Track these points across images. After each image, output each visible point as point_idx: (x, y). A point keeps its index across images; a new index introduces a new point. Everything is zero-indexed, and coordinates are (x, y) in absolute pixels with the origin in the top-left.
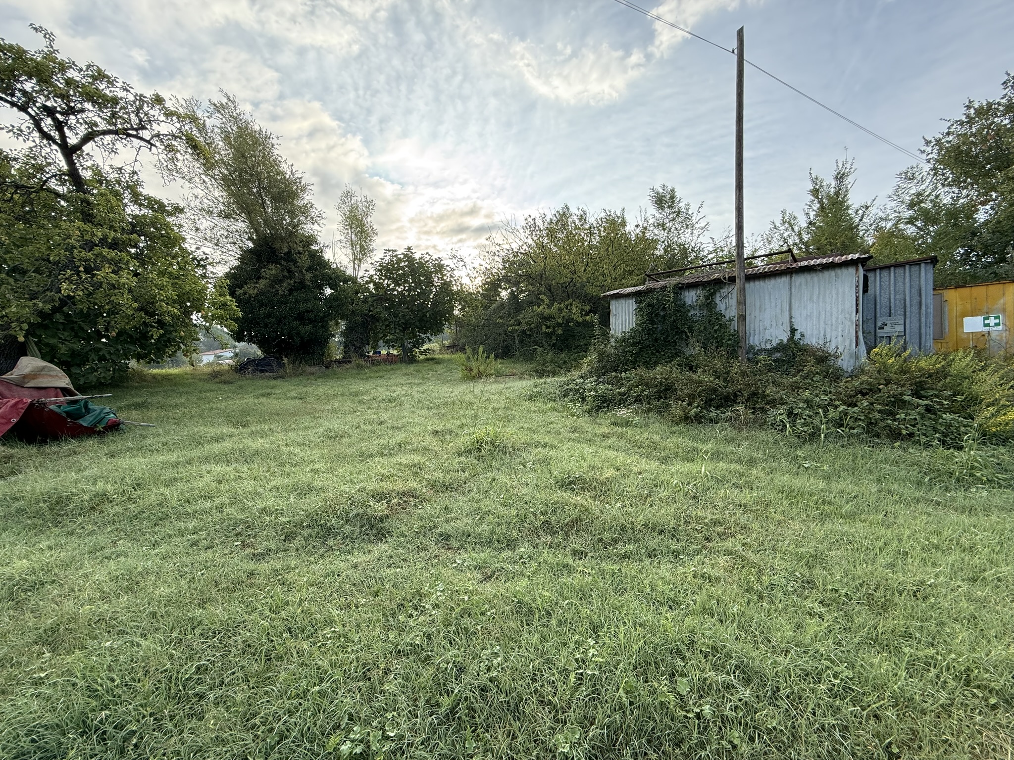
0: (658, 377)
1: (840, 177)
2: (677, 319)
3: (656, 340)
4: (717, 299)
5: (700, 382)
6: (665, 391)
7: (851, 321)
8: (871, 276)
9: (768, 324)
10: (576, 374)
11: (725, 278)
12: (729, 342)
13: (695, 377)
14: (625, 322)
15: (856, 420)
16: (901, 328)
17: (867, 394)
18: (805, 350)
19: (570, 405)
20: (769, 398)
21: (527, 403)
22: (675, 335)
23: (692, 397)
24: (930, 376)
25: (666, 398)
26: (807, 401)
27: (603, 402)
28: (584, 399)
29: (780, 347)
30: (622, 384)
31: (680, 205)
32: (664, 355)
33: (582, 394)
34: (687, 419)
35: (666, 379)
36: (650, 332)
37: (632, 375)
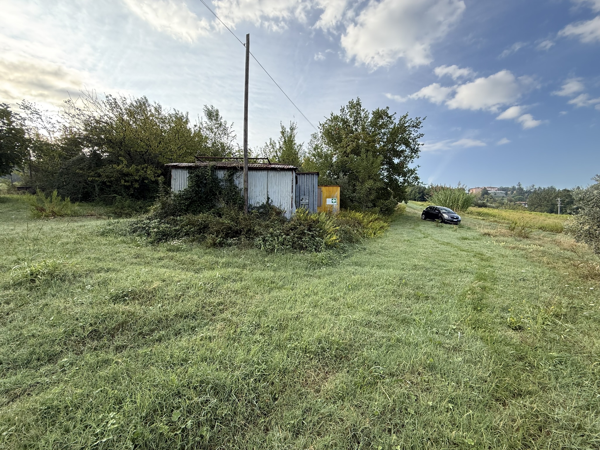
0: (200, 220)
1: (292, 129)
2: (213, 186)
3: (201, 197)
4: (235, 178)
5: (223, 223)
6: (203, 229)
7: (290, 196)
8: (298, 176)
9: (258, 194)
10: (144, 217)
11: (238, 167)
12: (240, 202)
13: (221, 220)
14: (182, 184)
15: (289, 242)
16: (307, 201)
17: (293, 230)
18: (272, 208)
19: (138, 238)
20: (256, 232)
21: (99, 238)
22: (212, 195)
23: (218, 232)
24: (314, 222)
25: (204, 233)
26: (271, 233)
27: (163, 236)
28: (149, 234)
29: (263, 206)
30: (177, 224)
31: (221, 120)
32: (205, 207)
33: (147, 231)
34: (214, 245)
35: (205, 221)
36: (197, 193)
37: (185, 218)
